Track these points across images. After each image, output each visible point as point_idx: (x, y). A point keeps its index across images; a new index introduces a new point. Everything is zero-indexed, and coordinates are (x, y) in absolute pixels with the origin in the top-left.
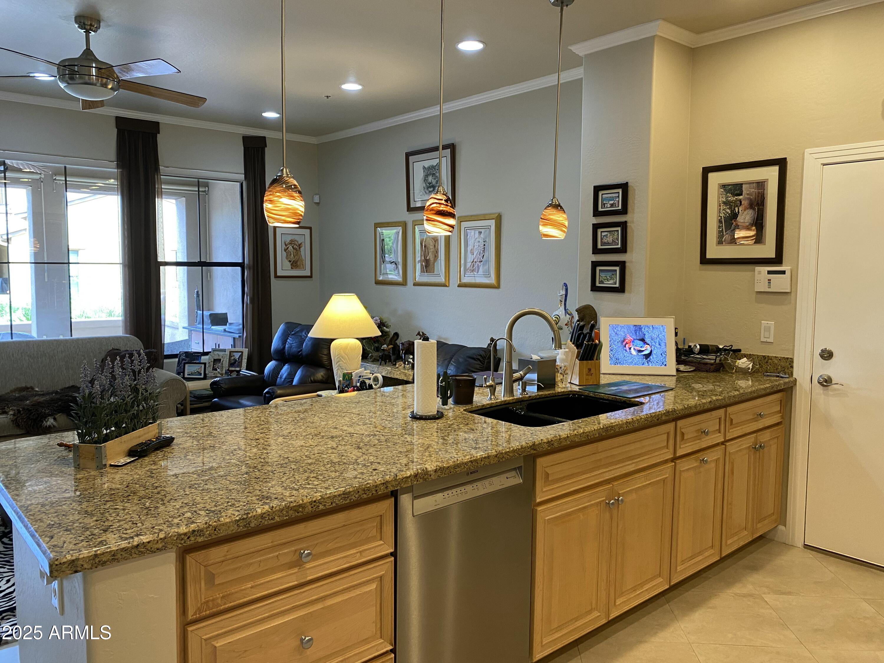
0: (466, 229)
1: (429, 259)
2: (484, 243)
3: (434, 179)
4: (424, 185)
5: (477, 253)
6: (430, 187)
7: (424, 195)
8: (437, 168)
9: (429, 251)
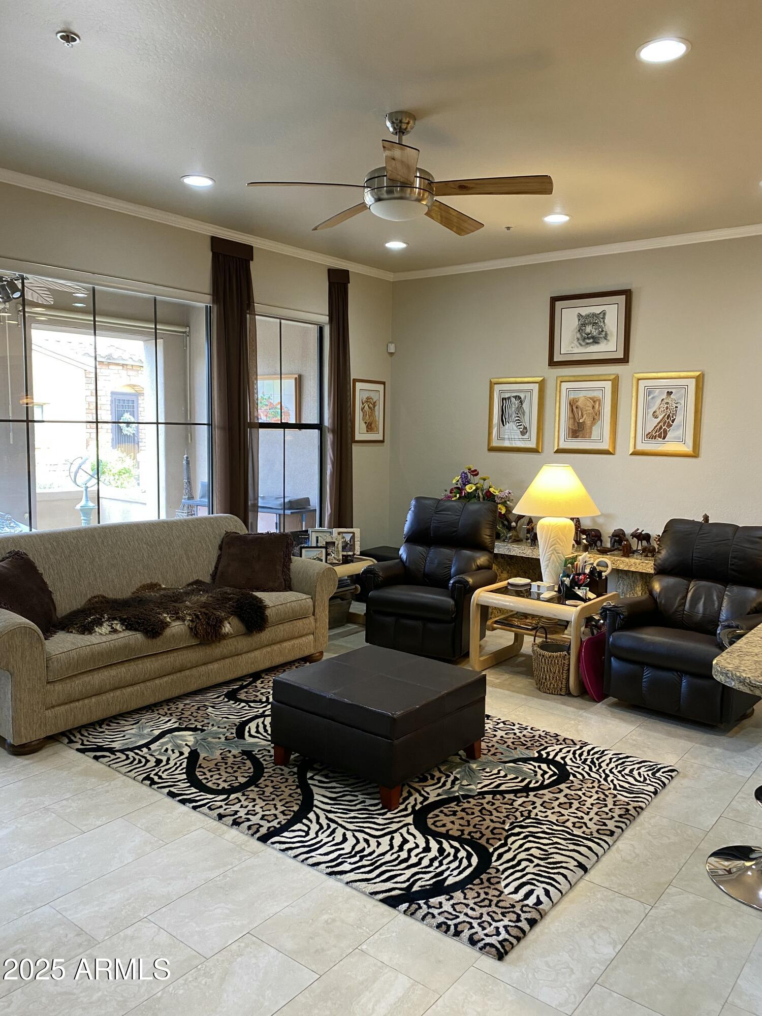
0: (646, 388)
1: (584, 422)
2: (677, 405)
3: (596, 329)
4: (579, 335)
5: (665, 416)
6: (588, 338)
7: (578, 347)
8: (602, 317)
9: (584, 413)
